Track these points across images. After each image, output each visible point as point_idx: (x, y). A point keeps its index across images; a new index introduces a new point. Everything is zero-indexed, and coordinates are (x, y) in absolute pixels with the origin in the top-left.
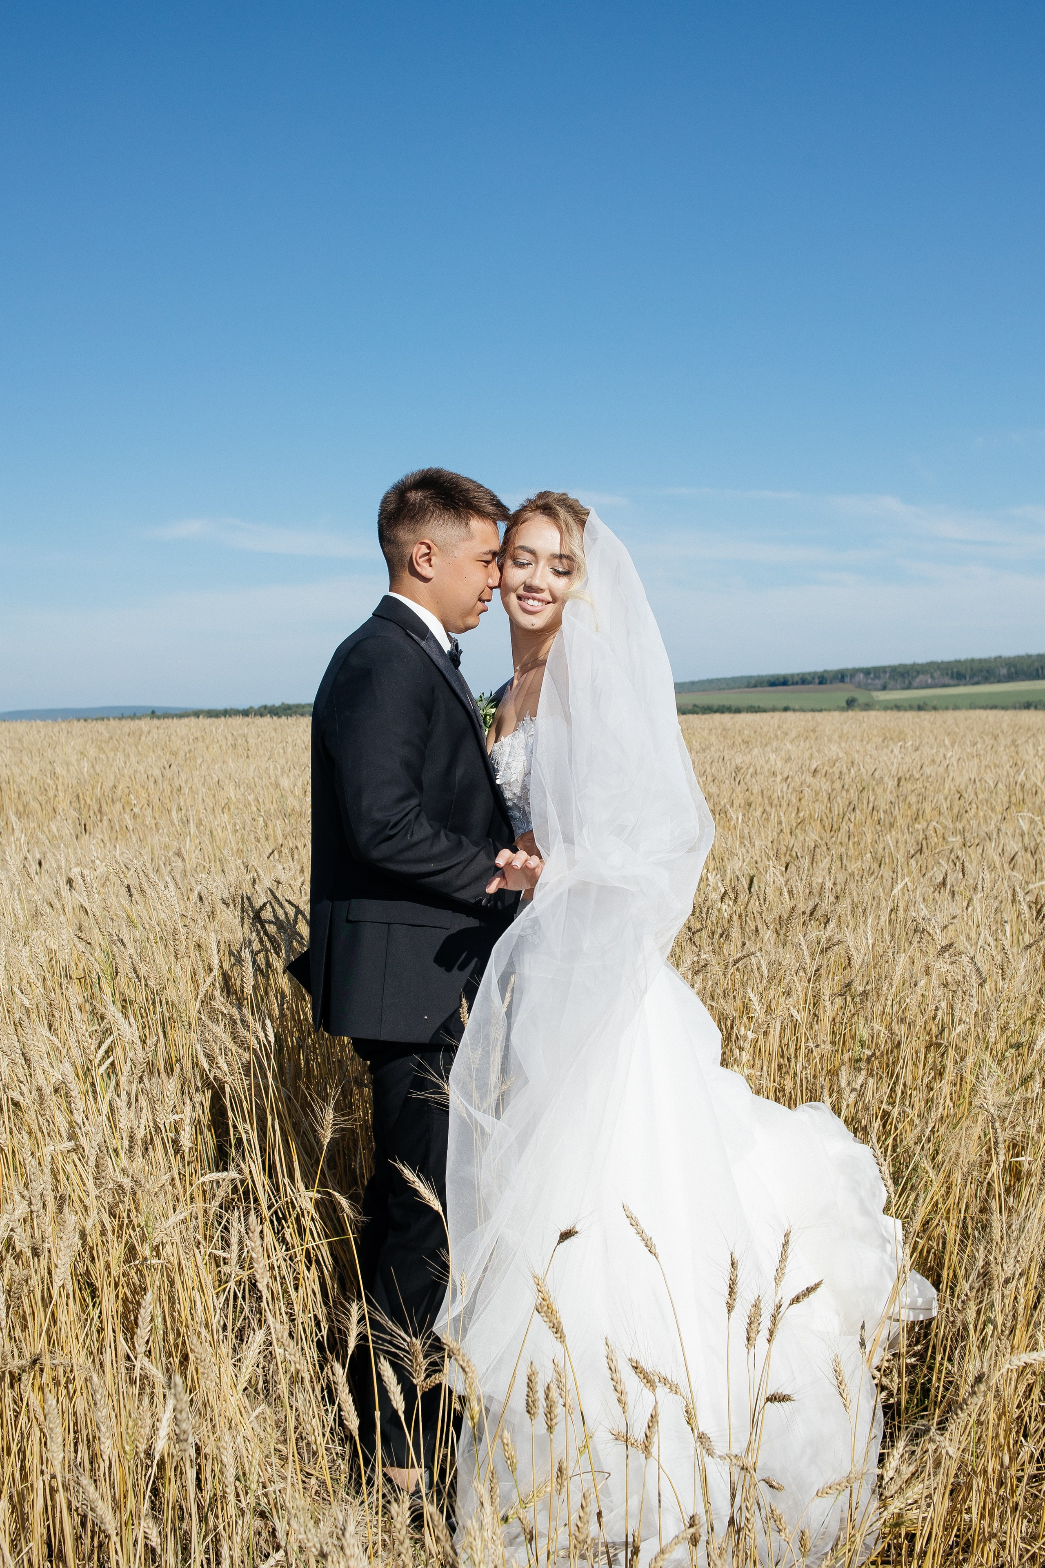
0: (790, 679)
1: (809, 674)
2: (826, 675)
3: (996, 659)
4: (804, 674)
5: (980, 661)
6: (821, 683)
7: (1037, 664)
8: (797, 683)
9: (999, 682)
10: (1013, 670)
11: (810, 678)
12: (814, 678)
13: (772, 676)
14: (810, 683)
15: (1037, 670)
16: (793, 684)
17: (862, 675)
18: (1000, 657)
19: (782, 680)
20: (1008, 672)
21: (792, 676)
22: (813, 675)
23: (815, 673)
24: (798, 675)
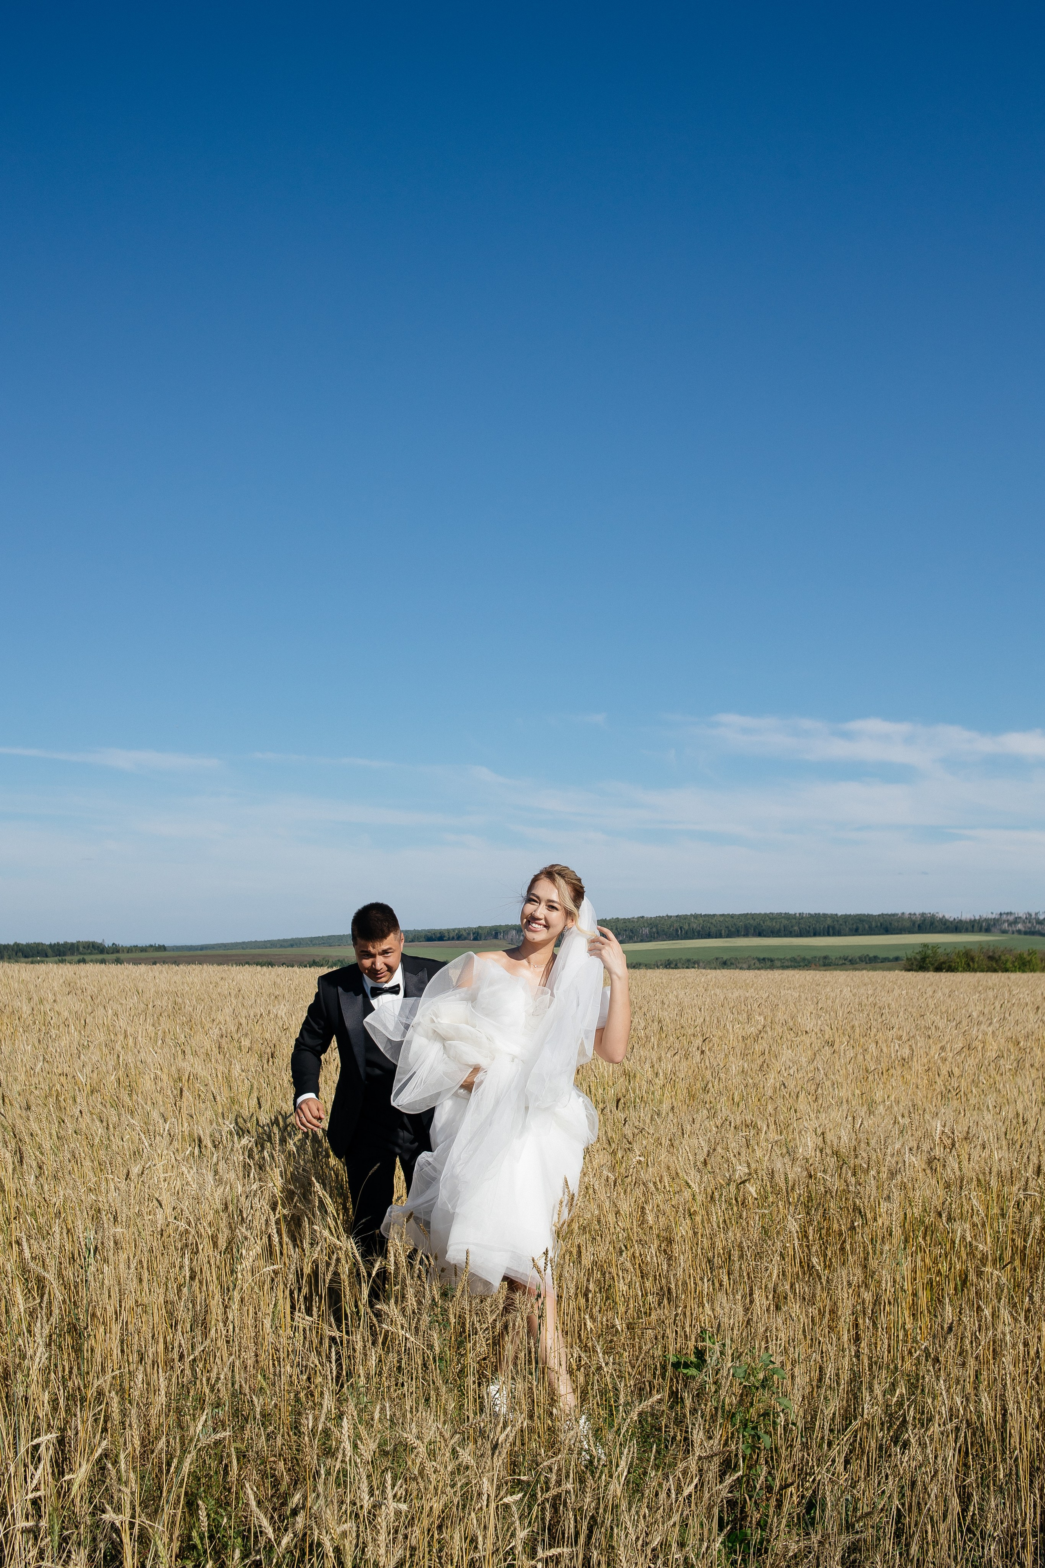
0: (446, 934)
1: (465, 929)
2: (480, 931)
3: (638, 918)
4: (459, 930)
5: (625, 920)
6: (475, 939)
7: (676, 925)
8: (453, 939)
9: (642, 941)
10: (654, 930)
11: (464, 933)
12: (469, 934)
13: (429, 931)
14: (465, 939)
15: (677, 930)
16: (449, 939)
17: (514, 932)
18: (643, 917)
19: (438, 935)
20: (650, 932)
21: (448, 931)
22: (469, 931)
23: (470, 929)
24: (454, 930)
